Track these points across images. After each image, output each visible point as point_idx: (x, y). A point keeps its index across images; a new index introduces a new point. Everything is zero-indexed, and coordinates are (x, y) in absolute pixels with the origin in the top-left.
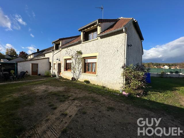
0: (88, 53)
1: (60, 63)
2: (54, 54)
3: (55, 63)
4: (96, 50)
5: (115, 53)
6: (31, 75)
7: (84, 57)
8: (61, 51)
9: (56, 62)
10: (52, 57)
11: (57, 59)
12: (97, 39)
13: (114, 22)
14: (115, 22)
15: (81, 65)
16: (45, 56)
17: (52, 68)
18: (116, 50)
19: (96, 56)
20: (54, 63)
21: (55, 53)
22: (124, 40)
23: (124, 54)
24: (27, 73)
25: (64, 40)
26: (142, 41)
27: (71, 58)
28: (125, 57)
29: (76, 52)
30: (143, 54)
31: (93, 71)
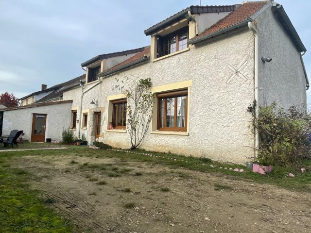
0: (166, 82)
1: (98, 110)
2: (85, 91)
3: (87, 111)
4: (186, 76)
5: (232, 77)
6: (30, 141)
7: (157, 94)
8: (101, 82)
9: (88, 109)
10: (80, 98)
11: (93, 103)
12: (188, 49)
13: (227, 11)
14: (229, 12)
15: (150, 112)
16: (62, 96)
17: (77, 125)
18: (235, 71)
19: (186, 89)
20: (84, 111)
21: (88, 89)
22: (252, 48)
23: (254, 78)
24: (23, 134)
25: (109, 59)
26: (302, 53)
27: (126, 97)
28: (256, 85)
29: (139, 83)
30: (308, 87)
31: (180, 126)
